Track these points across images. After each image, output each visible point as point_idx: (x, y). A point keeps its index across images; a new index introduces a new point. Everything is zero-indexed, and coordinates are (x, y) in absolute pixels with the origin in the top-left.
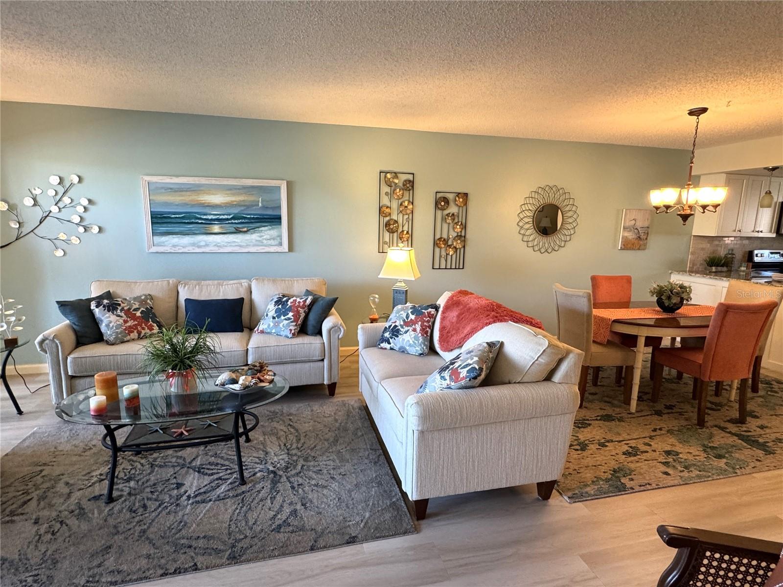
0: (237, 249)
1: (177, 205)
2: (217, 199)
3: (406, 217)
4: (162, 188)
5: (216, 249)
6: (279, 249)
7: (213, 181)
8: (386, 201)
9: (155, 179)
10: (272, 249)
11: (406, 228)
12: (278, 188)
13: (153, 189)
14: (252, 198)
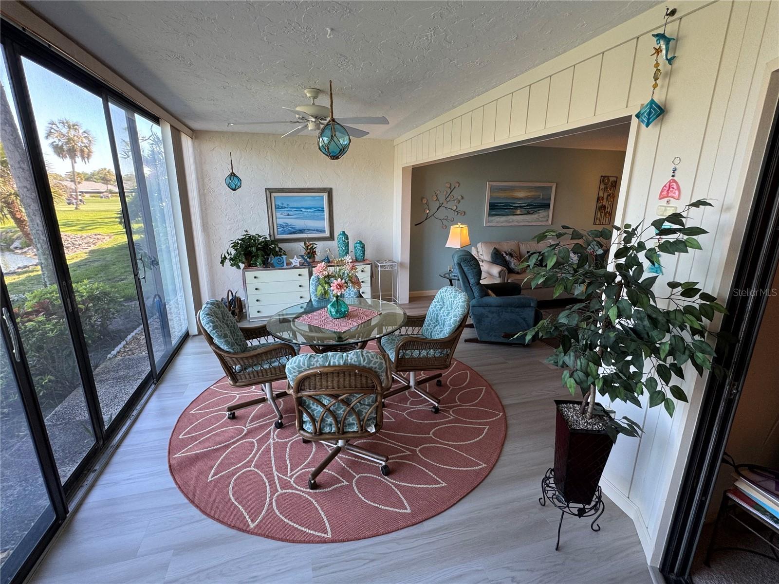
0: (527, 224)
1: (502, 199)
2: (521, 194)
3: (610, 203)
4: (496, 189)
5: (517, 224)
6: (547, 224)
7: (521, 184)
8: (601, 194)
9: (494, 184)
10: (543, 223)
11: (609, 210)
12: (551, 188)
13: (493, 189)
14: (538, 194)
